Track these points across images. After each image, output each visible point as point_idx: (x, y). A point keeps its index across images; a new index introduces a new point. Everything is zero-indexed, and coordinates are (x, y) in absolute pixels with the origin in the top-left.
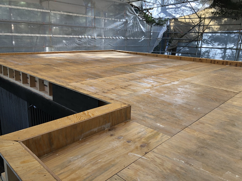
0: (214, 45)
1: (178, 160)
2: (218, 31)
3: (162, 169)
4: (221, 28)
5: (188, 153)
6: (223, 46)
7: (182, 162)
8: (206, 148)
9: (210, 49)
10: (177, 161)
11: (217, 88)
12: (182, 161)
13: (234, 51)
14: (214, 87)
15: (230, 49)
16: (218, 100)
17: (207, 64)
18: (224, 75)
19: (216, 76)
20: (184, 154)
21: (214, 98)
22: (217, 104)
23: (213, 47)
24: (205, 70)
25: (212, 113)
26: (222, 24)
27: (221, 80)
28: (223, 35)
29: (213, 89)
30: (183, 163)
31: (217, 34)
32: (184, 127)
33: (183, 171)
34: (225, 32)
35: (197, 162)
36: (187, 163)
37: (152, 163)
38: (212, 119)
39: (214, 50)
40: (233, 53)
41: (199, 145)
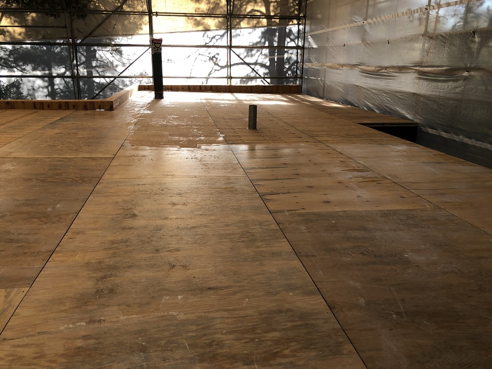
0: (24, 69)
1: (71, 326)
2: (24, 38)
3: (47, 364)
4: (30, 33)
5: (83, 302)
6: (43, 72)
7: (80, 325)
8: (111, 276)
9: (18, 78)
10: (70, 328)
11: (72, 157)
12: (79, 323)
13: (68, 81)
14: (66, 155)
15: (59, 76)
16: (86, 179)
17: (27, 112)
18: (74, 129)
19: (58, 133)
20: (76, 307)
21: (77, 177)
22: (88, 188)
23: (25, 74)
24: (30, 124)
25: (87, 207)
26: (28, 25)
27: (72, 141)
28: (38, 48)
29: (66, 160)
30: (83, 326)
31: (24, 46)
32: (47, 254)
33: (91, 342)
34: (40, 42)
35: (107, 309)
36: (91, 321)
37: (15, 364)
38: (94, 218)
39: (29, 81)
40: (68, 85)
41: (96, 275)
